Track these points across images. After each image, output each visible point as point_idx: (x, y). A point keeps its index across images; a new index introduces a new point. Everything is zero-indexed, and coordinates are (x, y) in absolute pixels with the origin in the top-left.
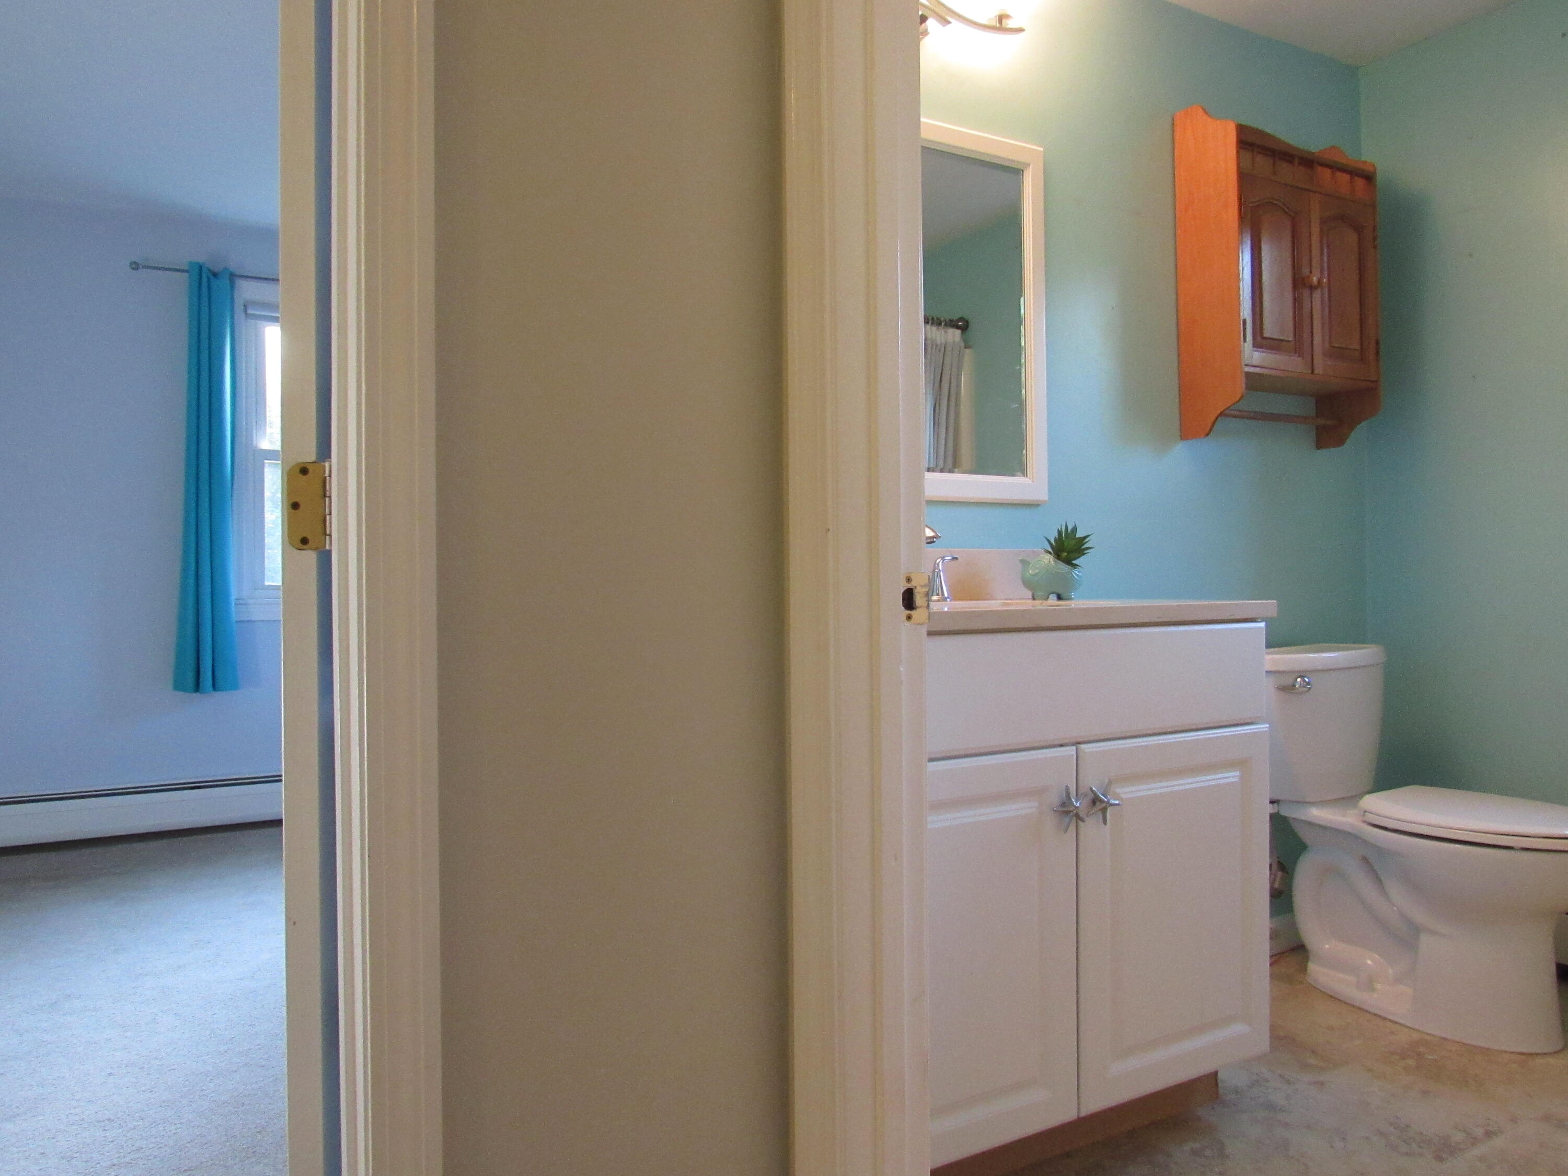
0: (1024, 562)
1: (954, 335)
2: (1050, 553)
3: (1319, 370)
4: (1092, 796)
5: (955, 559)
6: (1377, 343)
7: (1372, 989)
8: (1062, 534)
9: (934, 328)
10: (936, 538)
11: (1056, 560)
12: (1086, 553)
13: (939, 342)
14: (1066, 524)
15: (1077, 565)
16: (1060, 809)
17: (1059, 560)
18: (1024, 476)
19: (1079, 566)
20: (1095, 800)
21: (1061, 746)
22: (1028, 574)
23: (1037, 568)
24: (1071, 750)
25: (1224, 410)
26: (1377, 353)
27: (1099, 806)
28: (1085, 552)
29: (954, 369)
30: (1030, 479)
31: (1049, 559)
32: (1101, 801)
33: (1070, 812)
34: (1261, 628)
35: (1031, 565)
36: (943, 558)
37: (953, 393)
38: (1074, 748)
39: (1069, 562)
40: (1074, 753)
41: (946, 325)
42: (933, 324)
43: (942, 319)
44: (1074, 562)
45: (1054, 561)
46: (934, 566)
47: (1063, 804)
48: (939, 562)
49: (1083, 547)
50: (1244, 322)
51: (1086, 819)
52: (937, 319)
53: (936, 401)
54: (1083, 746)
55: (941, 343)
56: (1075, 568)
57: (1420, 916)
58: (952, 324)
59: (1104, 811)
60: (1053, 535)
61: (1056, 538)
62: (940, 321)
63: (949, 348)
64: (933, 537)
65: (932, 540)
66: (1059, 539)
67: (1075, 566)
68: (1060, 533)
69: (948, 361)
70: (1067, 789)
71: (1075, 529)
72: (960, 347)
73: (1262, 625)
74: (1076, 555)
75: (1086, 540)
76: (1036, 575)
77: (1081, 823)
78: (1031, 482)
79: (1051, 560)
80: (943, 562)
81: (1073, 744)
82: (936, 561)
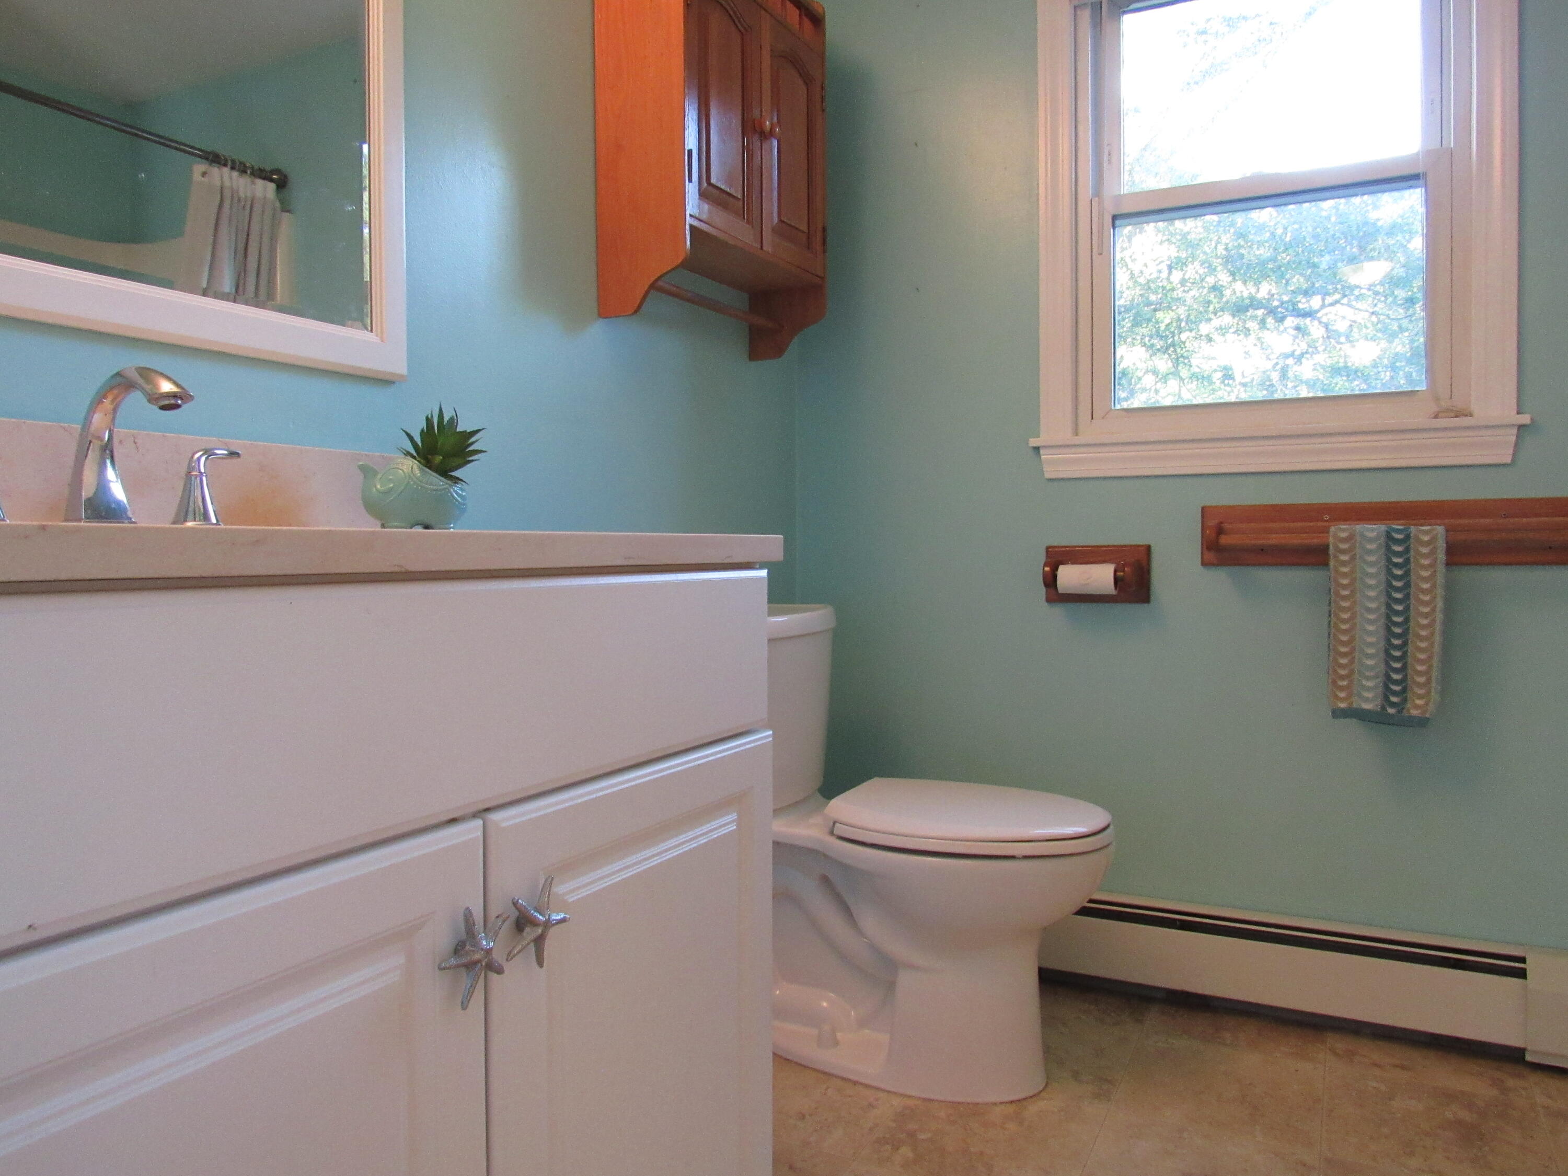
0: (367, 472)
1: (265, 190)
2: (414, 458)
3: (767, 247)
4: (514, 914)
5: (233, 454)
6: (824, 230)
7: (836, 1043)
8: (433, 427)
9: (235, 174)
10: (182, 399)
11: (421, 466)
12: (473, 461)
13: (242, 195)
14: (441, 410)
15: (461, 480)
16: (453, 962)
17: (430, 468)
18: (367, 330)
19: (464, 482)
20: (522, 922)
21: (453, 821)
22: (374, 490)
23: (390, 481)
24: (472, 830)
25: (656, 280)
26: (824, 242)
27: (530, 933)
28: (470, 459)
29: (266, 240)
30: (377, 336)
31: (410, 467)
32: (534, 923)
33: (476, 963)
34: (760, 578)
35: (379, 476)
36: (209, 452)
37: (264, 268)
38: (479, 823)
39: (444, 472)
40: (480, 833)
41: (252, 174)
42: (233, 168)
43: (248, 165)
44: (453, 474)
45: (420, 469)
46: (190, 464)
47: (458, 949)
48: (199, 459)
49: (471, 448)
50: (690, 152)
51: (507, 966)
52: (241, 163)
53: (239, 275)
54: (495, 817)
55: (246, 197)
56: (455, 483)
57: (897, 948)
58: (262, 174)
59: (539, 941)
60: (417, 428)
61: (423, 430)
62: (245, 166)
63: (257, 208)
64: (174, 396)
65: (172, 402)
66: (428, 433)
67: (456, 480)
68: (429, 421)
69: (255, 228)
70: (468, 915)
71: (453, 422)
72: (274, 209)
73: (763, 573)
74: (459, 461)
75: (473, 439)
76: (389, 492)
77: (493, 976)
78: (379, 342)
79: (415, 466)
80: (207, 458)
81: (475, 815)
82: (192, 457)
